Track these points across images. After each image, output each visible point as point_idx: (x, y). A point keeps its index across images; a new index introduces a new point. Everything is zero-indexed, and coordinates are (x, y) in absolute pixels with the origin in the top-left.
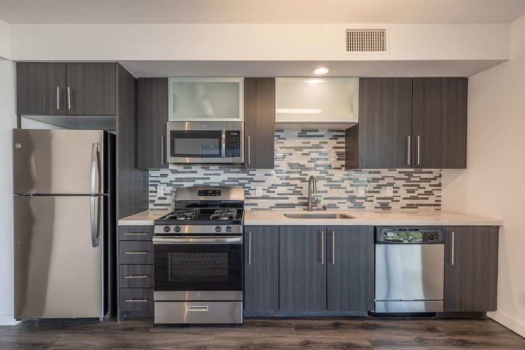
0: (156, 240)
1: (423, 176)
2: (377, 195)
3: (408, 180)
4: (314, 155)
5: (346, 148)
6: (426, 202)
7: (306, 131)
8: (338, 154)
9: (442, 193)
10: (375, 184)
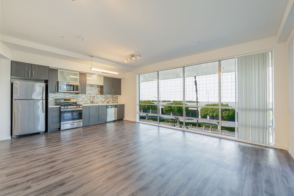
1: (115, 96)
2: (107, 100)
3: (112, 97)
4: (94, 91)
6: (116, 102)
7: (91, 86)
8: (99, 91)
9: (118, 100)
10: (106, 98)
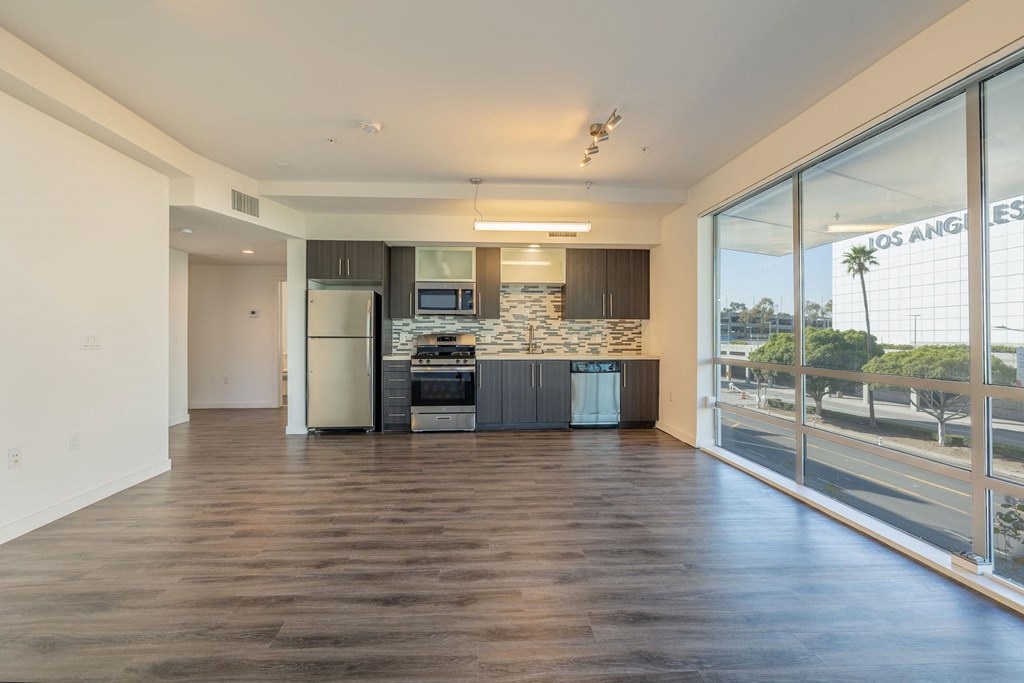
0: (413, 370)
1: (627, 325)
2: (588, 342)
3: (613, 329)
4: (534, 308)
5: (562, 302)
6: (629, 347)
7: (528, 288)
8: (555, 306)
9: (642, 340)
10: (586, 333)
